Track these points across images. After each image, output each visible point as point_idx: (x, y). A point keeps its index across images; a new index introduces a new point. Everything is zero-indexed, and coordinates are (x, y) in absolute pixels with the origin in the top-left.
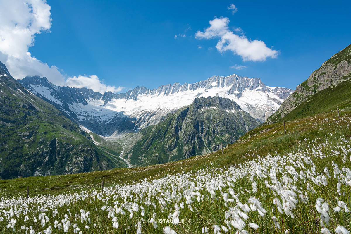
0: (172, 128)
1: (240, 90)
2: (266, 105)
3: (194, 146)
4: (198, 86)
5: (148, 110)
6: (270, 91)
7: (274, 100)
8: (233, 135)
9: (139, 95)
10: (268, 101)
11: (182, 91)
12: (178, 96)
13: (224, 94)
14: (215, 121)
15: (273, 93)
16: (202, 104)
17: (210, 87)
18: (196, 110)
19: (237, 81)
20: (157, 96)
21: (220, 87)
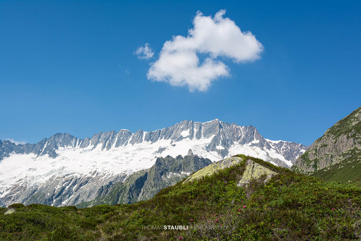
1: (226, 144)
4: (159, 136)
5: (76, 174)
6: (271, 147)
7: (277, 161)
9: (60, 148)
11: (132, 143)
12: (127, 151)
13: (201, 151)
15: (275, 149)
16: (168, 168)
17: (179, 139)
18: (159, 178)
19: (221, 129)
20: (90, 151)
21: (195, 138)
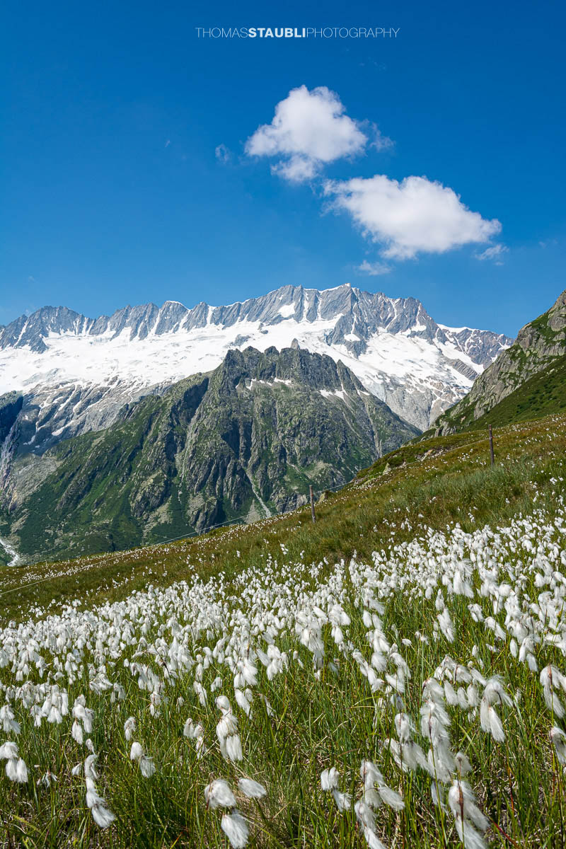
0: (155, 440)
1: (363, 331)
2: (434, 378)
3: (222, 497)
4: (238, 315)
5: (80, 383)
6: (447, 340)
7: (458, 365)
8: (339, 465)
9: (51, 334)
10: (440, 368)
11: (187, 326)
12: (177, 342)
13: (315, 343)
14: (286, 423)
15: (454, 343)
16: (249, 371)
17: (275, 320)
18: (230, 389)
19: (356, 304)
20: (108, 340)
21: (306, 319)
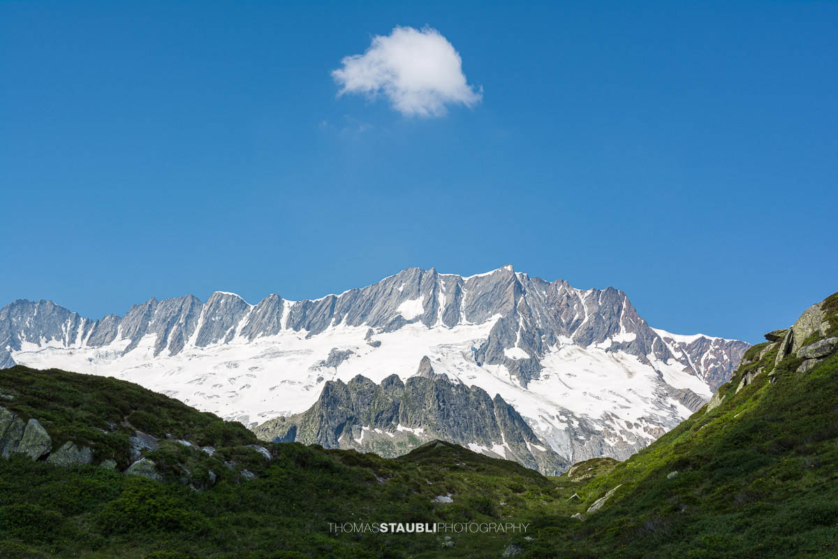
1: (534, 342)
2: (650, 420)
4: (331, 315)
6: (670, 356)
7: (688, 397)
9: (26, 345)
10: (659, 404)
11: (249, 333)
12: (233, 359)
13: (457, 362)
15: (682, 362)
16: (358, 414)
17: (391, 324)
18: (329, 442)
19: (522, 298)
20: (119, 356)
21: (442, 323)
